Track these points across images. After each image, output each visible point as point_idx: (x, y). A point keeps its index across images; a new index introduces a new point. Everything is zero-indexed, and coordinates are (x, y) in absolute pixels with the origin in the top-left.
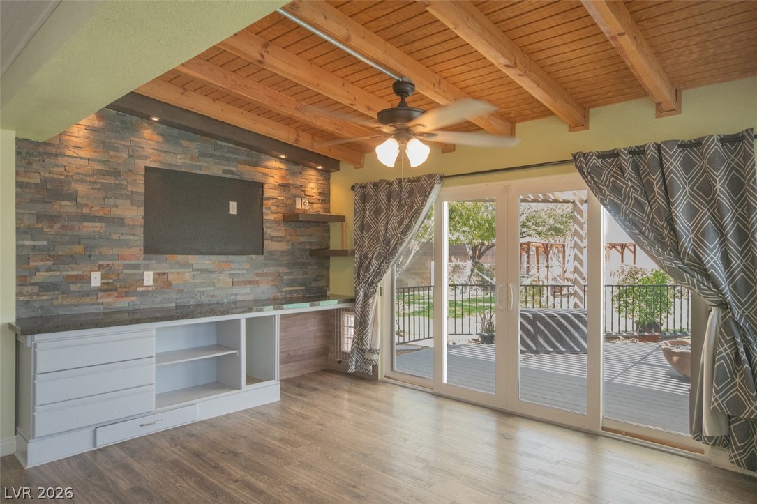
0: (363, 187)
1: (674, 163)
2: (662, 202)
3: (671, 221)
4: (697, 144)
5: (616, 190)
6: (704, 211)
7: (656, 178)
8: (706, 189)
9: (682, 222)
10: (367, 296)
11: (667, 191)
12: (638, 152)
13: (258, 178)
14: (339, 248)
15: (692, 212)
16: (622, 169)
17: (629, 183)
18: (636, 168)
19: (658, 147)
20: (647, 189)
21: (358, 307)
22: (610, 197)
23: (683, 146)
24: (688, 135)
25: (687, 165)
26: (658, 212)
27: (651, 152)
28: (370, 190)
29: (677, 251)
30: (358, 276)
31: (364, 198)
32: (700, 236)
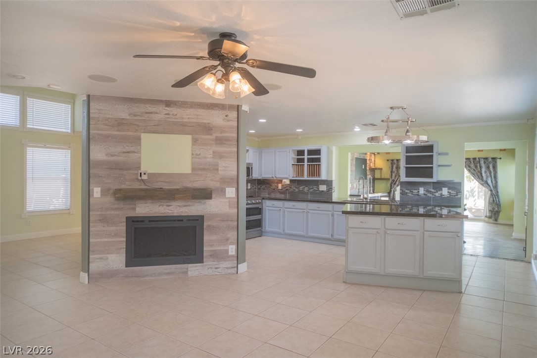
0: (393, 160)
1: (482, 162)
2: (479, 170)
3: (481, 174)
4: (486, 159)
5: (469, 167)
6: (488, 172)
7: (478, 165)
8: (488, 168)
9: (484, 174)
10: (394, 192)
11: (481, 167)
12: (475, 159)
13: (366, 158)
14: (379, 177)
15: (486, 172)
16: (471, 162)
17: (472, 165)
18: (474, 162)
19: (479, 158)
20: (476, 167)
21: (392, 195)
22: (468, 168)
23: (484, 159)
24: (485, 157)
25: (485, 163)
26: (479, 172)
27: (478, 159)
28: (395, 161)
29: (482, 180)
30: (391, 186)
31: (392, 164)
32: (487, 177)
